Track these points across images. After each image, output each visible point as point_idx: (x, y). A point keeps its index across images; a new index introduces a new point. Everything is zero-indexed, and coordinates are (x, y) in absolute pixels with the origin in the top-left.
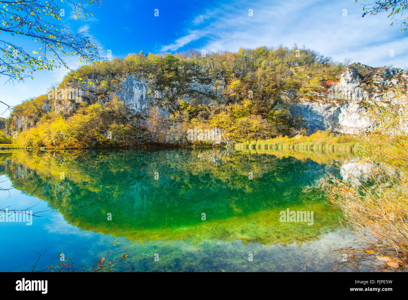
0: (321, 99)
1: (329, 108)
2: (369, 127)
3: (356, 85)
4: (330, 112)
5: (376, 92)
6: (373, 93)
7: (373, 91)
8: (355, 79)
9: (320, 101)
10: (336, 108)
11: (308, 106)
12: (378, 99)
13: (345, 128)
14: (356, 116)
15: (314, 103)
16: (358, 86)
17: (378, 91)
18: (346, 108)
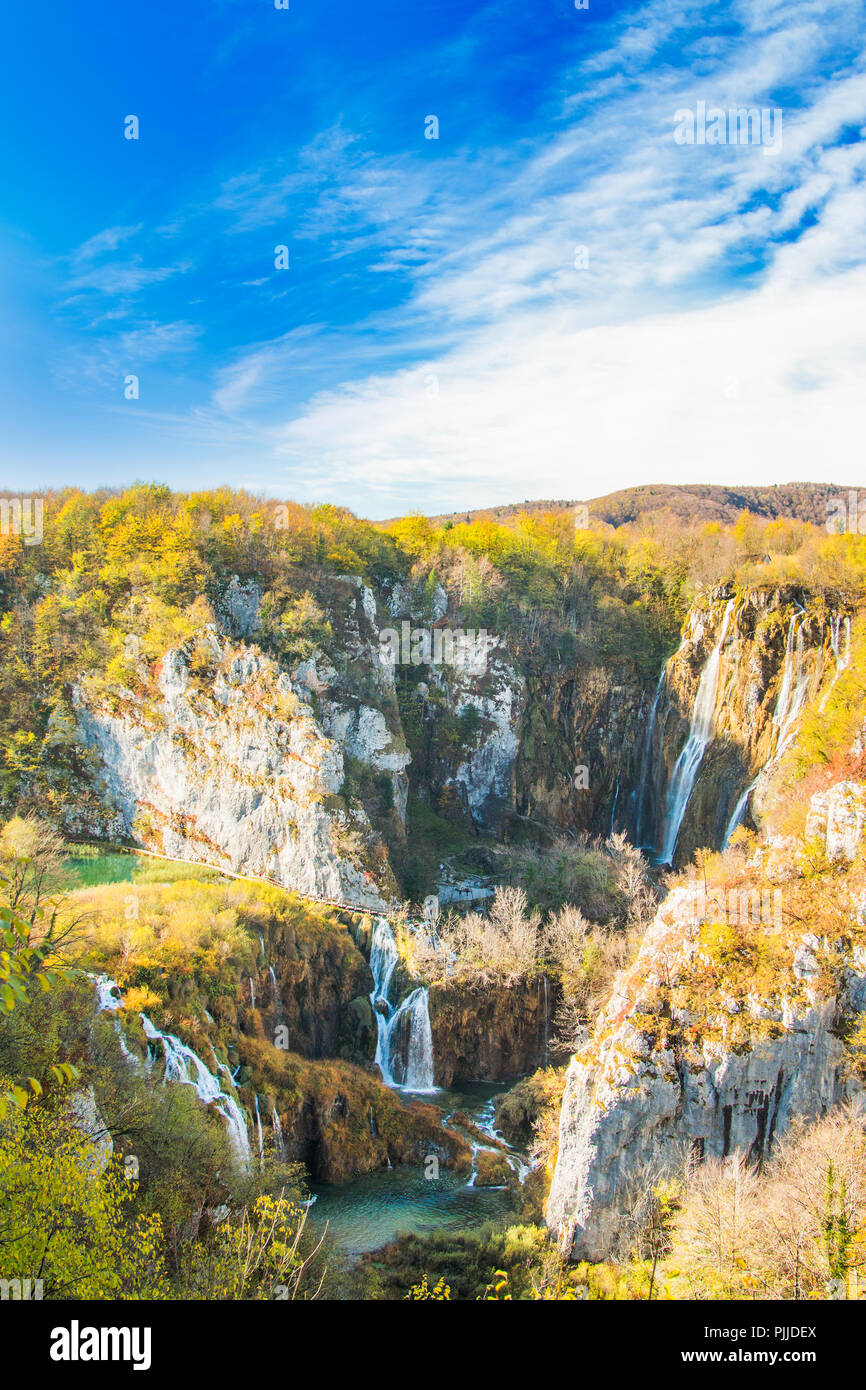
0: (131, 713)
1: (141, 739)
2: (184, 803)
3: (179, 690)
4: (140, 750)
5: (208, 715)
6: (204, 716)
7: (205, 713)
8: (179, 673)
9: (128, 717)
10: (150, 742)
11: (109, 726)
12: (208, 736)
13: (160, 794)
14: (171, 770)
15: (119, 721)
16: (181, 695)
17: (212, 713)
18: (163, 747)
